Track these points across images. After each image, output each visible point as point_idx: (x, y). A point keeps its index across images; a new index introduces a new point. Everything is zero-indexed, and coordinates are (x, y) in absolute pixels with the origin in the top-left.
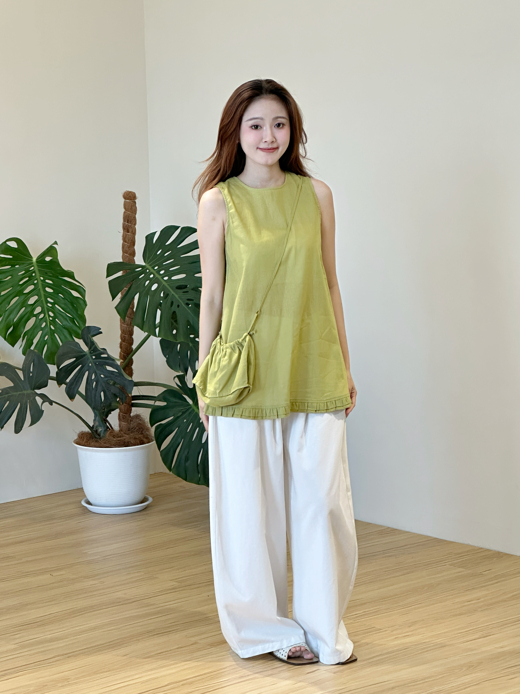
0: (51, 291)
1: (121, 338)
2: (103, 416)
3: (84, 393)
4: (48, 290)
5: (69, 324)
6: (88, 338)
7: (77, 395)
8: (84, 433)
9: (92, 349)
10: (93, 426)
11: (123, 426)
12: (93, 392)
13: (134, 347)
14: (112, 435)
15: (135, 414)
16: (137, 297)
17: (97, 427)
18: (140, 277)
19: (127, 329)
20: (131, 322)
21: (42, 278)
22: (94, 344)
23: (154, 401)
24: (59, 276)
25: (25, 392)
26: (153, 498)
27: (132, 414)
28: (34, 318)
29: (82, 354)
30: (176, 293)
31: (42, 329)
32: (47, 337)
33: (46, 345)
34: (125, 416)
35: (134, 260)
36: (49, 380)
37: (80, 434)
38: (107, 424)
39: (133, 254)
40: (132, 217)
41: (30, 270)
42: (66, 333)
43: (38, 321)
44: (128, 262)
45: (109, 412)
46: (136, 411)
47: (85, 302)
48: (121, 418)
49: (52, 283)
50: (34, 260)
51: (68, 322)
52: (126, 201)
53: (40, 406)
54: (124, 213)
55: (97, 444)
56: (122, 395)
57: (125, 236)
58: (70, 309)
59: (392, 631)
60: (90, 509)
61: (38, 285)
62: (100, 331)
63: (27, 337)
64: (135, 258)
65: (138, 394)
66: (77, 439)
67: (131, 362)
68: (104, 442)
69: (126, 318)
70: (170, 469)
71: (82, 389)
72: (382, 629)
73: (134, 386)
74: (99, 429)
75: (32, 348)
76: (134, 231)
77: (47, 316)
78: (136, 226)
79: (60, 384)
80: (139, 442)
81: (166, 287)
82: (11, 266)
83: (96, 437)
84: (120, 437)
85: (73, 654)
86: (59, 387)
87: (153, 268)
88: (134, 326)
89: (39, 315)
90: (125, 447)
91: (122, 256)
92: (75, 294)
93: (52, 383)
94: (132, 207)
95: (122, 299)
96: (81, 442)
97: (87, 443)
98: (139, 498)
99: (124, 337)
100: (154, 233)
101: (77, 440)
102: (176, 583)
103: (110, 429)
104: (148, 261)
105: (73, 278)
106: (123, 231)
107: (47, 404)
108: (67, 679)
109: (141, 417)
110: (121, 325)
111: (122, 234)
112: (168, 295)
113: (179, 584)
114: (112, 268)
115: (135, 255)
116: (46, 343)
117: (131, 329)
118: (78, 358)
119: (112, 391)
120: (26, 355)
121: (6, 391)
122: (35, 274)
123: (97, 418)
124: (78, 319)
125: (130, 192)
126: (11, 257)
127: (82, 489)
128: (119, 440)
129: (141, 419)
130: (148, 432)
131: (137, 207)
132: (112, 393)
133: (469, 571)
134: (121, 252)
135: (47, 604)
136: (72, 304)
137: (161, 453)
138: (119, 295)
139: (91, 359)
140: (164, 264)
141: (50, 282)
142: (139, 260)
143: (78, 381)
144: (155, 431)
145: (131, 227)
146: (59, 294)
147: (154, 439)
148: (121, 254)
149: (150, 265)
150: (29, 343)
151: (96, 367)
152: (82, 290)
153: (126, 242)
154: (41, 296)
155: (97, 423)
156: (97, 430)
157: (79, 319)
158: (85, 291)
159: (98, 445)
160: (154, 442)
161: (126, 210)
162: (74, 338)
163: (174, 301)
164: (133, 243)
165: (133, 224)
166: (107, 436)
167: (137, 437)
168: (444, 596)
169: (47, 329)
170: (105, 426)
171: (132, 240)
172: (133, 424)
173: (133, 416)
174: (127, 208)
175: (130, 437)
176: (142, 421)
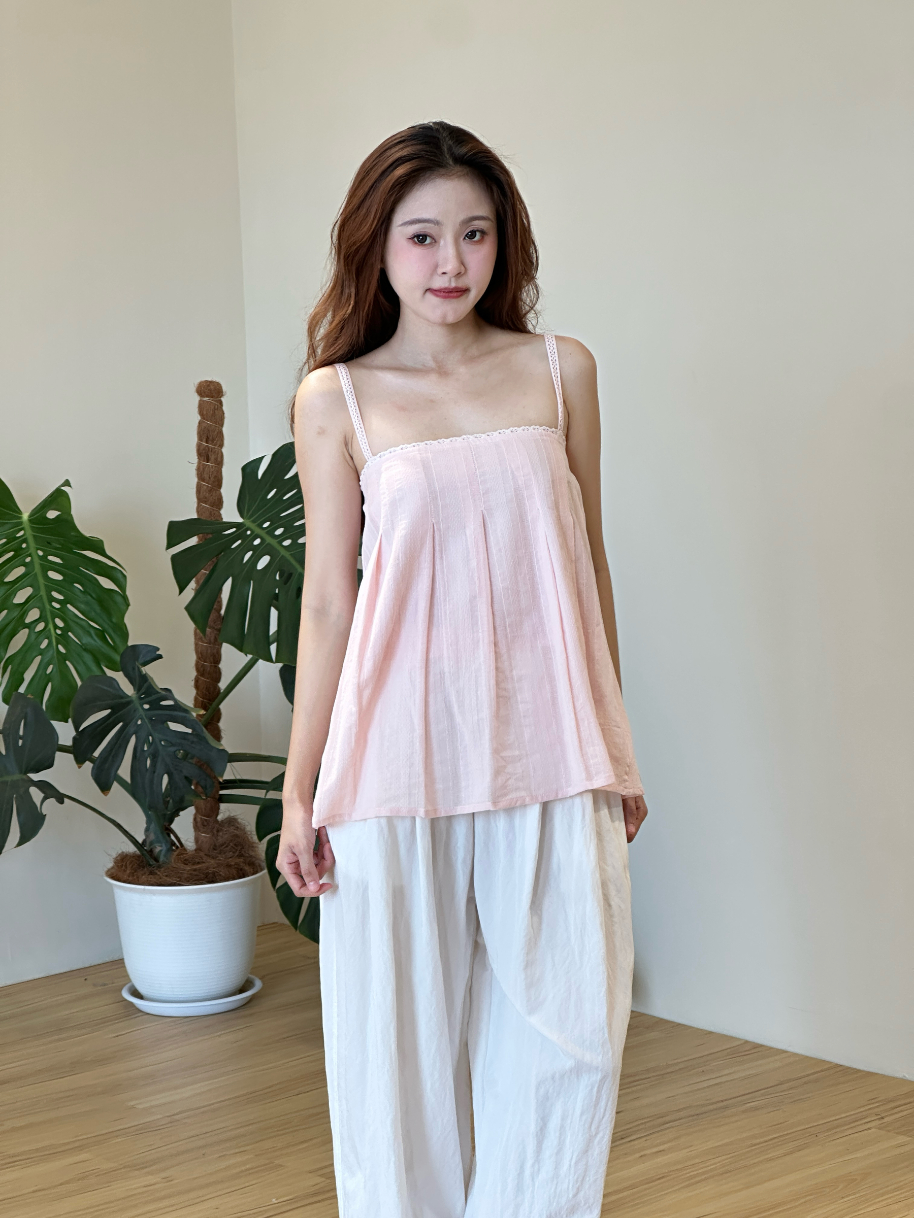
0: (59, 577)
1: (198, 670)
2: (163, 821)
3: (128, 780)
4: (54, 575)
5: (94, 642)
6: (134, 669)
7: (115, 782)
8: (126, 856)
9: (143, 690)
10: (144, 841)
11: (202, 842)
12: (147, 777)
13: (223, 685)
14: (183, 860)
15: (227, 815)
16: (228, 585)
17: (151, 843)
18: (233, 547)
19: (209, 651)
20: (215, 637)
21: (41, 553)
22: (146, 680)
23: (265, 791)
24: (74, 547)
26: (263, 980)
27: (220, 818)
28: (27, 630)
29: (123, 701)
31: (41, 653)
32: (51, 667)
33: (50, 685)
35: (221, 515)
36: (58, 755)
37: (119, 858)
38: (173, 837)
39: (219, 503)
40: (214, 432)
41: (17, 536)
42: (88, 658)
43: (33, 637)
44: (207, 520)
45: (176, 814)
46: (229, 811)
47: (125, 598)
48: (199, 824)
49: (61, 562)
50: (25, 516)
51: (92, 637)
52: (204, 401)
53: (38, 804)
54: (199, 423)
55: (152, 878)
56: (204, 780)
57: (201, 469)
58: (95, 612)
60: (138, 1006)
61: (34, 567)
62: (158, 653)
63: (11, 669)
64: (222, 512)
65: (234, 778)
66: (112, 868)
67: (217, 715)
68: (166, 874)
69: (206, 627)
70: (295, 926)
71: (125, 770)
73: (228, 762)
74: (156, 848)
75: (22, 690)
76: (219, 459)
77: (51, 626)
78: (224, 450)
79: (80, 761)
80: (234, 872)
81: (286, 560)
83: (151, 863)
84: (198, 863)
86: (79, 767)
87: (260, 526)
88: (222, 644)
89: (35, 625)
91: (197, 508)
92: (105, 583)
93: (64, 759)
94: (215, 412)
95: (198, 592)
96: (120, 874)
97: (133, 876)
98: (238, 982)
99: (202, 666)
100: (260, 460)
101: (113, 871)
103: (177, 847)
104: (247, 514)
105: (100, 550)
106: (197, 460)
107: (52, 801)
109: (238, 823)
110: (196, 644)
111: (196, 465)
114: (176, 531)
115: (222, 505)
116: (49, 679)
117: (215, 651)
118: (115, 709)
119: (185, 772)
120: (10, 702)
122: (27, 545)
123: (152, 826)
124: (111, 631)
125: (211, 382)
128: (195, 870)
129: (238, 825)
130: (252, 850)
131: (225, 412)
132: (185, 777)
134: (195, 500)
136: (101, 602)
137: (278, 892)
138: (193, 585)
139: (140, 708)
140: (282, 515)
141: (58, 560)
142: (230, 513)
143: (115, 755)
144: (267, 850)
145: (214, 450)
146: (75, 584)
147: (264, 864)
148: (196, 505)
149: (254, 522)
150: (16, 680)
151: (152, 726)
152: (120, 576)
153: (203, 480)
154: (39, 588)
155: (152, 837)
156: (151, 849)
157: (114, 632)
158: (125, 576)
159: (155, 880)
160: (265, 871)
161: (204, 419)
162: (105, 669)
164: (218, 482)
165: (218, 443)
166: (173, 861)
167: (233, 863)
169: (51, 652)
170: (167, 842)
171: (215, 477)
172: (222, 837)
173: (222, 821)
174: (205, 413)
175: (217, 864)
176: (241, 829)
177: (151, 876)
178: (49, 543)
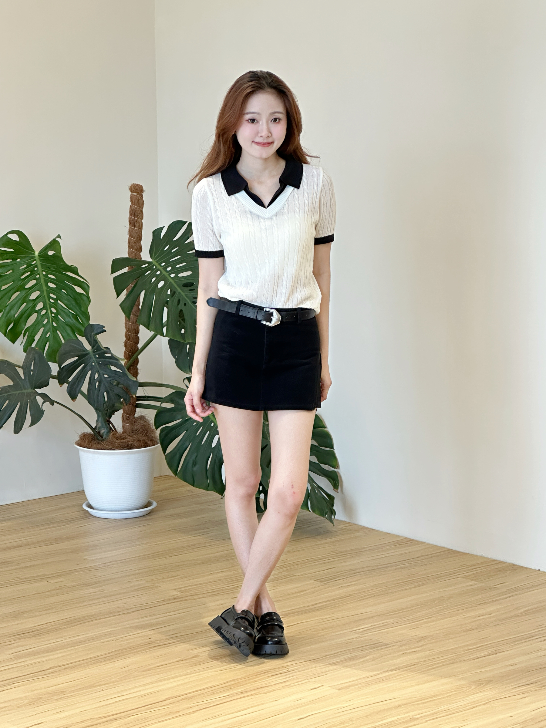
0: (53, 286)
1: (126, 337)
2: (106, 417)
3: (87, 394)
4: (51, 285)
5: (72, 321)
6: (91, 336)
7: (79, 394)
8: (86, 434)
9: (95, 348)
10: (96, 427)
11: (126, 428)
12: (96, 392)
13: (140, 346)
14: (115, 437)
15: (139, 415)
16: (143, 294)
17: (99, 428)
18: (146, 274)
19: (133, 327)
20: (136, 320)
21: (44, 273)
22: (97, 343)
23: (160, 403)
24: (63, 271)
25: (26, 391)
26: (157, 502)
27: (136, 416)
28: (36, 314)
29: (84, 353)
30: (183, 291)
31: (44, 326)
32: (49, 333)
33: (48, 342)
34: (128, 417)
35: (140, 256)
36: (51, 380)
37: (82, 435)
38: (111, 425)
39: (140, 249)
40: (138, 211)
41: (32, 264)
42: (68, 329)
43: (40, 318)
44: (134, 258)
45: (113, 413)
46: (141, 412)
47: (88, 298)
48: (125, 419)
49: (55, 278)
50: (37, 253)
51: (70, 318)
52: (133, 195)
53: (41, 405)
54: (130, 206)
55: (99, 446)
56: (126, 396)
57: (131, 231)
58: (72, 304)
59: (400, 647)
60: (91, 513)
61: (41, 280)
62: (104, 329)
63: (28, 334)
64: (141, 254)
65: (144, 395)
66: (79, 440)
67: (136, 361)
68: (107, 444)
69: (131, 315)
70: (175, 473)
71: (85, 388)
72: (389, 644)
73: (139, 386)
74: (102, 430)
75: (33, 345)
76: (140, 226)
77: (49, 312)
78: (142, 221)
79: (61, 383)
80: (142, 444)
81: (172, 284)
82: (12, 260)
83: (99, 438)
84: (124, 439)
85: (69, 665)
86: (61, 386)
87: (160, 264)
88: (139, 325)
89: (41, 311)
90: (129, 449)
91: (128, 252)
92: (79, 290)
93: (53, 383)
94: (139, 201)
95: (128, 296)
96: (83, 443)
97: (89, 444)
98: (143, 502)
99: (128, 335)
100: (162, 228)
101: (79, 442)
102: (178, 593)
103: (113, 431)
104: (154, 257)
105: (76, 273)
106: (128, 226)
107: (47, 404)
108: (63, 692)
109: (146, 419)
110: (126, 323)
111: (128, 228)
112: (175, 293)
113: (182, 593)
114: (117, 264)
115: (141, 251)
116: (48, 340)
117: (136, 327)
118: (80, 357)
119: (115, 391)
120: (27, 352)
121: (5, 389)
122: (38, 268)
123: (100, 419)
124: (80, 315)
125: (137, 185)
126: (13, 250)
127: (83, 492)
128: (122, 442)
130: (153, 434)
131: (144, 201)
132: (116, 394)
133: (481, 585)
134: (128, 247)
135: (44, 612)
136: (75, 300)
137: (166, 456)
138: (125, 292)
139: (93, 357)
140: (171, 260)
141: (53, 277)
142: (145, 256)
143: (80, 381)
144: (160, 434)
145: (137, 221)
146: (62, 290)
147: (159, 441)
148: (127, 250)
149: (157, 262)
150: (31, 340)
151: (99, 367)
152: (86, 286)
153: (132, 237)
154: (43, 291)
155: (100, 425)
156: (99, 431)
157: (83, 316)
158: (89, 287)
159: (101, 447)
160: (159, 444)
161: (133, 204)
162: (77, 335)
163: (181, 299)
164: (140, 238)
165: (140, 218)
166: (110, 438)
167: (141, 440)
168: (455, 610)
169: (49, 326)
170: (107, 427)
171: (138, 235)
172: (136, 426)
173: (137, 418)
174: (134, 201)
175: (133, 439)
176: (147, 422)
177: (99, 445)
178: (49, 268)
